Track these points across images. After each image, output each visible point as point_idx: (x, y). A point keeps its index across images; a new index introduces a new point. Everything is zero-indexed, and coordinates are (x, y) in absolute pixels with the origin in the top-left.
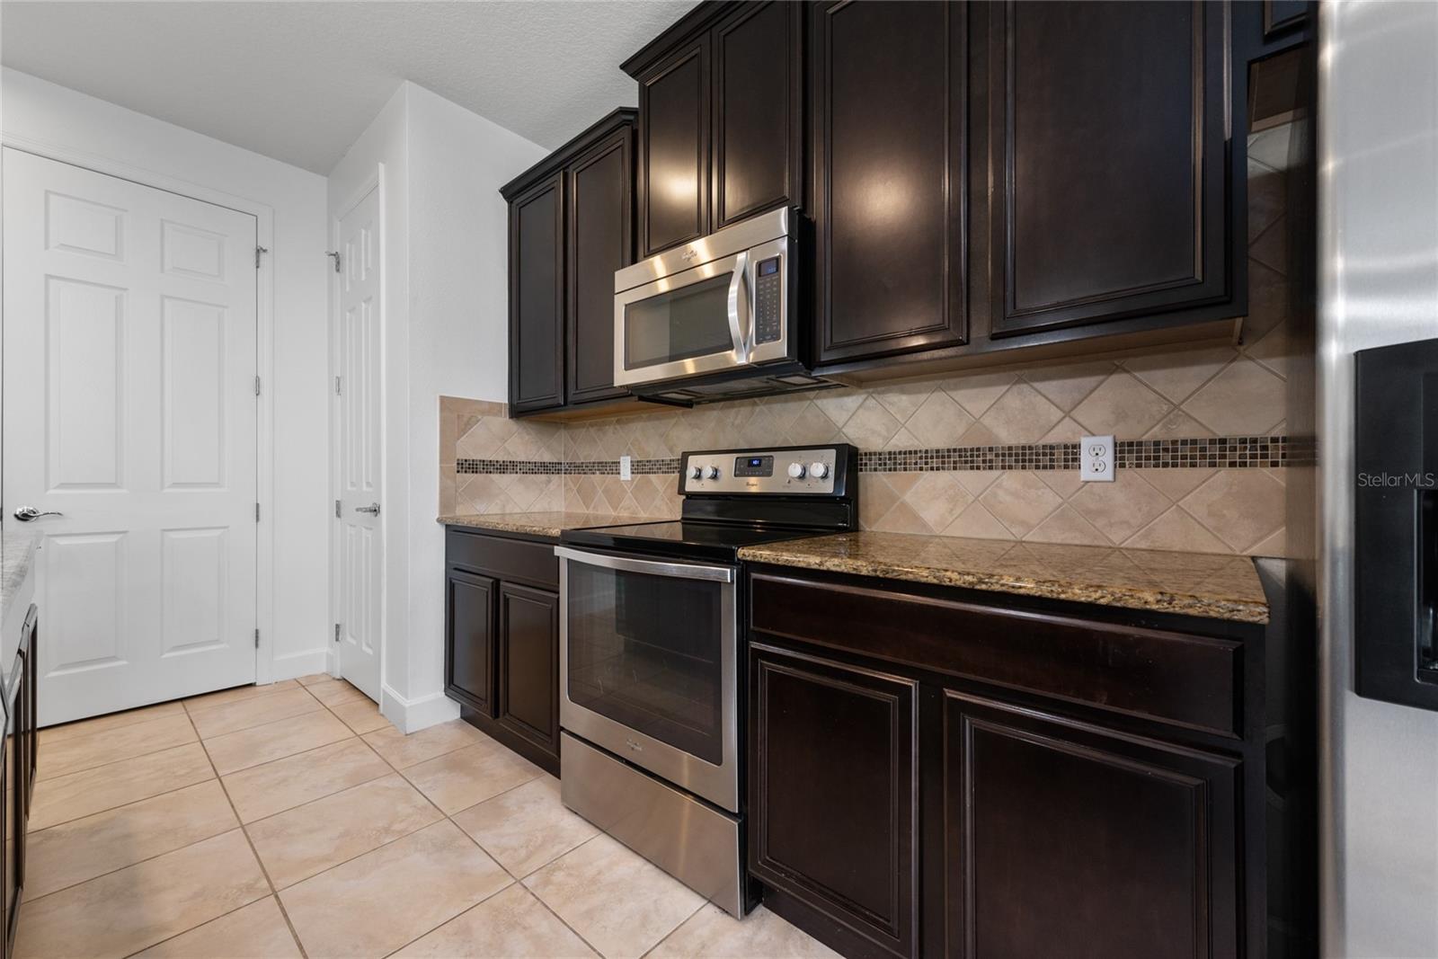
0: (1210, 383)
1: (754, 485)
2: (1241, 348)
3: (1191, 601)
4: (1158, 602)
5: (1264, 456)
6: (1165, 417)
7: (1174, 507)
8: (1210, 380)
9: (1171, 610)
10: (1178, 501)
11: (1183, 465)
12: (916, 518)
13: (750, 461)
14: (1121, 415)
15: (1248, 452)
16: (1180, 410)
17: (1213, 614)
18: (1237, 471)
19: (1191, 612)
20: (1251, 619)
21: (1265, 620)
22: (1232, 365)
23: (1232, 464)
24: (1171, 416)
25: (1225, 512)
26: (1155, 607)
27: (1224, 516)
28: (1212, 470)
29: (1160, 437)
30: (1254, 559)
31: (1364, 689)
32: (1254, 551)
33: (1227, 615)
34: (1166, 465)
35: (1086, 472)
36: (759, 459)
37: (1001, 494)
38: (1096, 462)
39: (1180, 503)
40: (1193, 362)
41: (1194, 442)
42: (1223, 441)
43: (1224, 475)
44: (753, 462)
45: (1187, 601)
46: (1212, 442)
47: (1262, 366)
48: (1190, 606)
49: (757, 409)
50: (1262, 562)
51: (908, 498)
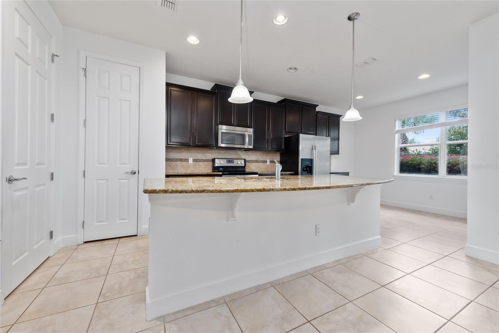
1: (229, 165)
12: (251, 169)
13: (229, 161)
14: (270, 158)
35: (267, 164)
36: (231, 160)
37: (260, 166)
38: (268, 163)
44: (230, 161)
49: (227, 151)
51: (251, 166)
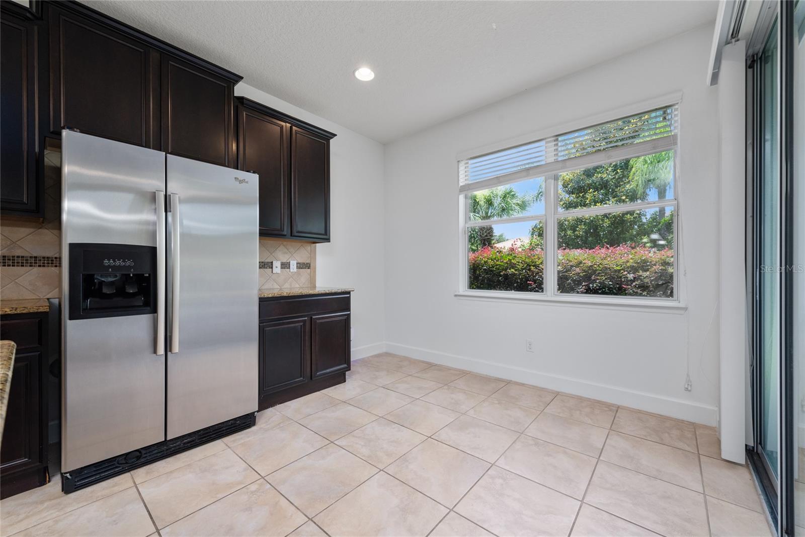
0: (30, 235)
2: (43, 225)
3: (24, 308)
4: (11, 311)
5: (52, 263)
6: (9, 246)
7: (13, 282)
8: (30, 234)
9: (16, 312)
10: (15, 280)
11: (17, 266)
15: (46, 262)
16: (16, 244)
17: (31, 311)
18: (41, 268)
19: (24, 312)
20: (44, 311)
21: (48, 310)
22: (40, 230)
23: (40, 266)
24: (12, 246)
25: (37, 283)
26: (9, 313)
27: (36, 285)
28: (31, 268)
29: (6, 254)
30: (48, 299)
31: (71, 319)
32: (48, 296)
33: (36, 311)
34: (9, 266)
39: (16, 281)
40: (22, 226)
41: (23, 257)
42: (36, 257)
43: (36, 270)
45: (22, 309)
46: (31, 257)
47: (52, 232)
48: (23, 310)
50: (51, 300)
